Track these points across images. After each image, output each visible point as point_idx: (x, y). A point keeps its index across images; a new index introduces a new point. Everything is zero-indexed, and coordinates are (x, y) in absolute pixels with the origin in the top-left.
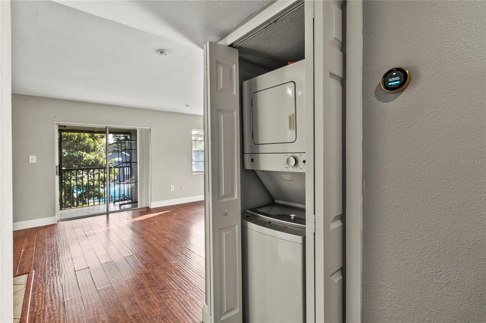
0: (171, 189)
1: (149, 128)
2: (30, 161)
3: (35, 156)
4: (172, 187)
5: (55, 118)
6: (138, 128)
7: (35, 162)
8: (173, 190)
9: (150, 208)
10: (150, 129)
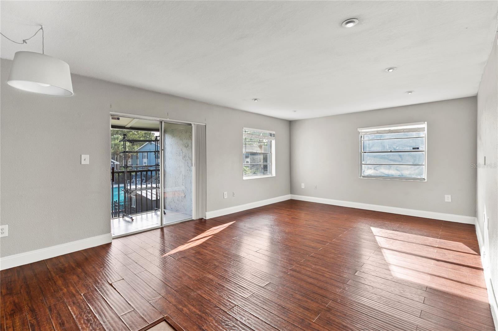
0: (225, 197)
1: (205, 124)
2: (83, 162)
3: (88, 155)
4: (226, 194)
5: (111, 107)
6: (194, 124)
7: (88, 164)
8: (226, 197)
9: (206, 220)
10: (206, 126)
